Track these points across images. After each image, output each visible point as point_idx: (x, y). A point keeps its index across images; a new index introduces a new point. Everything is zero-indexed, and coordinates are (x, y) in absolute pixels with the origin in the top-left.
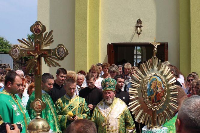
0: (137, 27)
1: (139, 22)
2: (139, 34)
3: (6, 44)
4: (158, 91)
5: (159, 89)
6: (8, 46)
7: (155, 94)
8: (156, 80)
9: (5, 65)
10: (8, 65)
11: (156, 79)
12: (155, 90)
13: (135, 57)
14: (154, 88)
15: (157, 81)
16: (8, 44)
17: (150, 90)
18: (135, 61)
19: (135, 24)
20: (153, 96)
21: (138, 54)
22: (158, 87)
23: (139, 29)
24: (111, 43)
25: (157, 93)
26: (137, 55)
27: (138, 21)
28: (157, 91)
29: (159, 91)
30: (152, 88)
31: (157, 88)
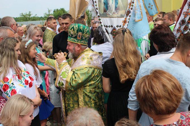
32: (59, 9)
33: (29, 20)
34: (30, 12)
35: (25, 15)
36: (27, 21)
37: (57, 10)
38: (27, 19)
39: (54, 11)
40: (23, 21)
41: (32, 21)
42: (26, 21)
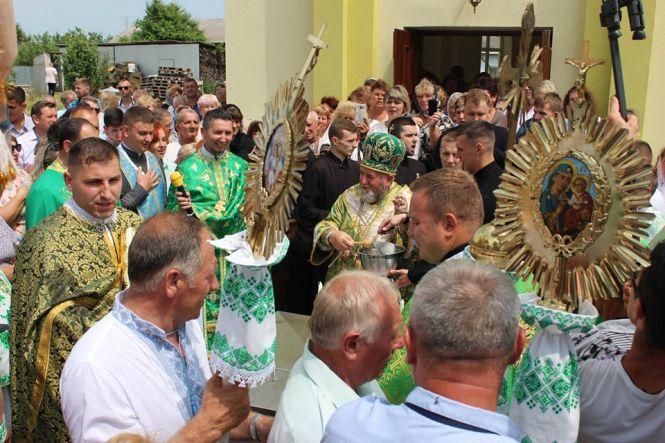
2: (475, 4)
3: (184, 21)
4: (570, 202)
5: (574, 197)
6: (189, 24)
7: (559, 210)
8: (568, 170)
9: (181, 70)
10: (188, 70)
11: (569, 167)
12: (561, 196)
13: (484, 52)
14: (559, 192)
15: (572, 171)
16: (190, 19)
17: (549, 197)
18: (484, 59)
20: (555, 215)
21: (491, 47)
22: (573, 190)
24: (406, 28)
25: (568, 207)
28: (566, 201)
29: (575, 204)
30: (554, 190)
31: (570, 194)
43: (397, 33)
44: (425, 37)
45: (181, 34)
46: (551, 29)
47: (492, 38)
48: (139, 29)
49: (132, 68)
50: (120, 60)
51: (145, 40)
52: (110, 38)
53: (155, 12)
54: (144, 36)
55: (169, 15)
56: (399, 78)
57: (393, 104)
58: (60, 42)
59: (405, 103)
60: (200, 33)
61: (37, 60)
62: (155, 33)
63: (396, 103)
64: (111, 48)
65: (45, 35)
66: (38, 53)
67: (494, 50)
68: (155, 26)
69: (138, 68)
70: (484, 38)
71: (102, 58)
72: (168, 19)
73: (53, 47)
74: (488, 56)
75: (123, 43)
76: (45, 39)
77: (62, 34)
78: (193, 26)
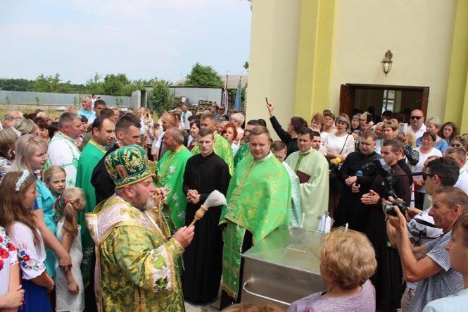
0: (385, 62)
1: (389, 55)
2: (386, 73)
3: (214, 76)
6: (216, 77)
9: (211, 102)
10: (215, 102)
13: (385, 101)
16: (217, 75)
18: (384, 105)
19: (382, 57)
21: (389, 97)
23: (387, 64)
24: (347, 84)
26: (387, 99)
27: (386, 54)
32: (116, 74)
33: (55, 90)
34: (57, 75)
35: (47, 80)
36: (50, 91)
37: (112, 76)
38: (49, 88)
39: (106, 79)
40: (41, 91)
41: (60, 92)
42: (48, 92)
43: (342, 86)
44: (357, 89)
45: (211, 82)
46: (429, 88)
47: (390, 91)
48: (189, 80)
49: (184, 100)
50: (178, 95)
51: (192, 85)
52: (172, 84)
53: (198, 71)
54: (191, 83)
55: (206, 72)
56: (343, 110)
57: (341, 125)
58: (147, 85)
59: (348, 125)
60: (222, 83)
61: (133, 94)
62: (197, 81)
63: (343, 124)
64: (173, 89)
65: (140, 81)
66: (135, 90)
67: (391, 99)
68: (198, 78)
69: (187, 100)
70: (386, 91)
71: (171, 93)
72: (205, 74)
73: (143, 87)
74: (387, 103)
75: (180, 86)
76: (138, 83)
77: (147, 81)
78: (218, 78)
